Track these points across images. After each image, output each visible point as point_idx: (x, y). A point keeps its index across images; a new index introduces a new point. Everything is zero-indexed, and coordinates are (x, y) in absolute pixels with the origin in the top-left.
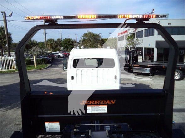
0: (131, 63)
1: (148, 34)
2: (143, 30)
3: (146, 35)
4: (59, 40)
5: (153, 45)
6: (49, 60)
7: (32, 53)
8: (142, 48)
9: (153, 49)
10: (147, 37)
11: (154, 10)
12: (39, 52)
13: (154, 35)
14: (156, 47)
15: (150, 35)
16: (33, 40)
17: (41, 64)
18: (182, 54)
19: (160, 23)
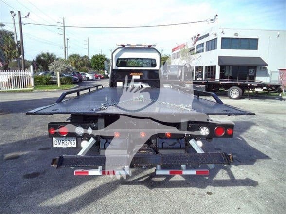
0: (183, 80)
1: (210, 48)
2: (204, 43)
3: (207, 50)
4: (85, 56)
5: (215, 62)
6: (76, 79)
7: (54, 69)
8: (203, 67)
9: (215, 66)
10: (208, 52)
11: (217, 15)
12: (64, 67)
13: (216, 49)
14: (219, 64)
15: (212, 49)
16: (52, 54)
17: (65, 84)
18: (252, 74)
19: (224, 33)
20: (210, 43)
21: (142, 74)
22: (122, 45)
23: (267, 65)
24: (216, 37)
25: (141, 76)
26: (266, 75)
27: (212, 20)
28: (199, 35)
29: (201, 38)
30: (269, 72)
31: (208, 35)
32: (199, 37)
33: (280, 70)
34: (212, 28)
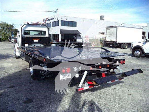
2: (51, 23)
3: (53, 26)
5: (58, 32)
8: (51, 35)
9: (58, 35)
11: (57, 9)
13: (58, 26)
14: (60, 33)
15: (56, 26)
18: (75, 38)
19: (62, 18)
20: (55, 22)
21: (39, 39)
22: (27, 23)
23: (81, 34)
24: (58, 20)
25: (39, 40)
26: (81, 38)
27: (55, 11)
28: (47, 18)
29: (49, 20)
30: (82, 37)
31: (53, 19)
32: (48, 19)
33: (86, 36)
34: (55, 15)
